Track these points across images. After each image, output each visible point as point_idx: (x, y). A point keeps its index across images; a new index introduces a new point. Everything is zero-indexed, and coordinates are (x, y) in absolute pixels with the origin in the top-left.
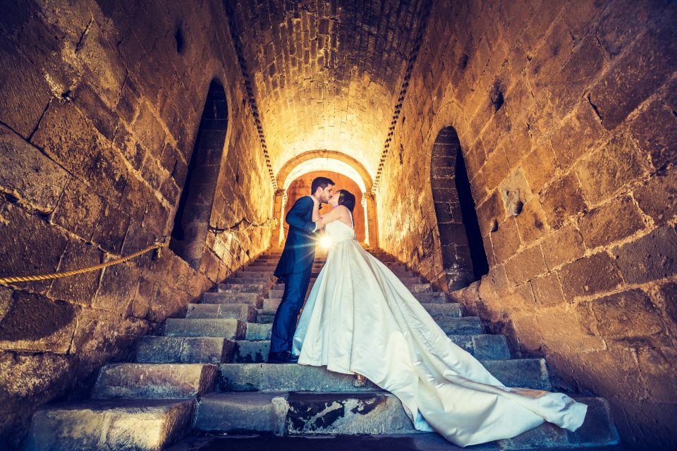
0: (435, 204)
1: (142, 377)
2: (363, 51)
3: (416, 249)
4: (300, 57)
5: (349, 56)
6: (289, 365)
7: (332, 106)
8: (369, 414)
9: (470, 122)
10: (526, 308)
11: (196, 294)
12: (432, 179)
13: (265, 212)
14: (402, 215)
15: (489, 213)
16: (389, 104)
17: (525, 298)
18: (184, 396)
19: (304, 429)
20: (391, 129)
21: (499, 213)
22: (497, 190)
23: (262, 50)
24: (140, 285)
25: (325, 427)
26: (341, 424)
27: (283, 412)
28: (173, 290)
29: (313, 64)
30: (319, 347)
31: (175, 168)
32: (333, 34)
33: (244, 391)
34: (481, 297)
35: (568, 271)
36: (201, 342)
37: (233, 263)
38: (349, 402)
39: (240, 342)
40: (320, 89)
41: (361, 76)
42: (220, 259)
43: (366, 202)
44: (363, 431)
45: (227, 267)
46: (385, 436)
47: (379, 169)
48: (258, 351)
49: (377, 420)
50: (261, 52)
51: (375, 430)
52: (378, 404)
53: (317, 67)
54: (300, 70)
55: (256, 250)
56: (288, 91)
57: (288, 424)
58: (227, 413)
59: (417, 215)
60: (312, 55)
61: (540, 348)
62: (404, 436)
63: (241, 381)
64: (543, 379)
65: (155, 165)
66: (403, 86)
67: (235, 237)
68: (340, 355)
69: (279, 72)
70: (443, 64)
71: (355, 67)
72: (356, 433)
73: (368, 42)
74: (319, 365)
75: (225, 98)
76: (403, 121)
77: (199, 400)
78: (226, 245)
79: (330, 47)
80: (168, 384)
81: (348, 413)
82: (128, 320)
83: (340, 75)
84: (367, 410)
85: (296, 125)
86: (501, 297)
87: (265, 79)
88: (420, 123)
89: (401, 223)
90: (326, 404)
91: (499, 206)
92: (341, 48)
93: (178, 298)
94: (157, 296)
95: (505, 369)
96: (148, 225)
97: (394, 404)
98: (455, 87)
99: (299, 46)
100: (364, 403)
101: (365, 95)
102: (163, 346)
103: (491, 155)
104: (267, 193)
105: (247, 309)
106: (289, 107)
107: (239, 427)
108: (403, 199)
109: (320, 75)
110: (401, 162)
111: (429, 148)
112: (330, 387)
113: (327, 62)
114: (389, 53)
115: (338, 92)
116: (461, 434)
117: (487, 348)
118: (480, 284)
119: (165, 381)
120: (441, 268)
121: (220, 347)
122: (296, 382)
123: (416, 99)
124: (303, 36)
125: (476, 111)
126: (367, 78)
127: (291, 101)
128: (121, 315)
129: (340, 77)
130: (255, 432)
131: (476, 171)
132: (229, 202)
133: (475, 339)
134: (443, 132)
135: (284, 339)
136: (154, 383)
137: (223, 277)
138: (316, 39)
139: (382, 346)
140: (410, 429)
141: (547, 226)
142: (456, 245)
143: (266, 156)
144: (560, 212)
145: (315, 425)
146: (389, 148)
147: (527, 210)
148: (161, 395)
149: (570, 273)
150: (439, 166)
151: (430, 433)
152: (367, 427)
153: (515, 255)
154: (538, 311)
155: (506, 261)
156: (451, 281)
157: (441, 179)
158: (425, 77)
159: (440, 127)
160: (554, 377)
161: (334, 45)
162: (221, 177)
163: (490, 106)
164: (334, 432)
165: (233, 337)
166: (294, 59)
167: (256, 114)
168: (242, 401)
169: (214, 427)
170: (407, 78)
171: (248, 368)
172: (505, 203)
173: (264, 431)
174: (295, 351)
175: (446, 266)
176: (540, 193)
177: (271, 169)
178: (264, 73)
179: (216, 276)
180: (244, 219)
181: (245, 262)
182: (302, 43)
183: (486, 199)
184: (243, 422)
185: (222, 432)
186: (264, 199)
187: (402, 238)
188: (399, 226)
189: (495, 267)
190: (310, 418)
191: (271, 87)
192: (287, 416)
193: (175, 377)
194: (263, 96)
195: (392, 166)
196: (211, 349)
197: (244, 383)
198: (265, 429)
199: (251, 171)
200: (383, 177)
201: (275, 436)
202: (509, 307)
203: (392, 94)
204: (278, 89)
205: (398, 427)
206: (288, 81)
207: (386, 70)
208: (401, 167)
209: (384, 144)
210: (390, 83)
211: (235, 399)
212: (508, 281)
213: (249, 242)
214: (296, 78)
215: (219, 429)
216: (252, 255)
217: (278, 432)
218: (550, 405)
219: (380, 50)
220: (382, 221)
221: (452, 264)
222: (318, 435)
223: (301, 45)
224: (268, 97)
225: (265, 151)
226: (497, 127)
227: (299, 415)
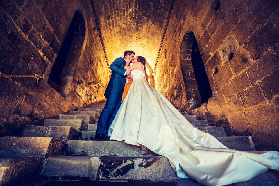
0: (182, 71)
1: (14, 144)
2: (149, 9)
3: (173, 95)
4: (121, 12)
5: (142, 12)
6: (105, 141)
7: (135, 36)
8: (149, 167)
9: (200, 24)
10: (237, 109)
11: (65, 111)
12: (180, 60)
13: (105, 82)
14: (166, 81)
15: (212, 65)
16: (160, 34)
17: (236, 104)
18: (38, 155)
19: (109, 176)
20: (161, 44)
21: (219, 63)
22: (217, 52)
23: (104, 7)
24: (26, 97)
25: (122, 175)
26: (132, 174)
27: (97, 166)
28: (50, 105)
29: (127, 16)
30: (122, 131)
31: (52, 43)
32: (135, 2)
33: (79, 155)
34: (208, 109)
35: (267, 81)
36: (58, 129)
37: (87, 100)
38: (137, 160)
39: (82, 132)
40: (130, 28)
41: (148, 22)
42: (80, 97)
43: (150, 79)
44: (146, 178)
45: (84, 101)
46: (159, 181)
47: (156, 64)
48: (92, 136)
49: (154, 171)
50: (103, 8)
51: (153, 177)
52: (154, 161)
53: (129, 18)
54: (121, 19)
55: (100, 98)
56: (115, 28)
57: (100, 173)
58: (63, 166)
59: (173, 79)
60: (126, 12)
61: (248, 130)
62: (171, 181)
63: (78, 150)
64: (252, 147)
65: (39, 37)
66: (167, 23)
67: (89, 89)
68: (132, 135)
69: (112, 19)
70: (186, 4)
71: (145, 18)
72: (141, 179)
73: (151, 5)
74: (122, 140)
75: (84, 23)
76: (167, 39)
77: (46, 158)
78: (83, 91)
79: (134, 8)
80: (29, 148)
81: (137, 167)
82: (15, 115)
83: (139, 22)
84: (148, 165)
85: (120, 45)
86: (220, 107)
87: (105, 21)
88: (175, 36)
89: (165, 85)
90: (123, 161)
91: (218, 59)
92: (139, 9)
93: (53, 110)
94: (38, 106)
95: (229, 141)
96: (33, 66)
97: (164, 161)
98: (192, 11)
99: (120, 7)
100: (146, 161)
101: (150, 31)
102: (37, 130)
103: (212, 36)
104: (106, 73)
105: (89, 117)
106: (116, 36)
107: (69, 174)
108: (166, 74)
109: (130, 22)
110: (166, 58)
111: (179, 46)
112: (128, 154)
113: (133, 16)
114: (160, 9)
115: (138, 30)
116: (210, 179)
117: (214, 134)
118: (207, 103)
119: (28, 146)
120: (186, 100)
121: (68, 131)
122: (109, 151)
123: (173, 26)
124: (122, 2)
125: (204, 17)
126: (150, 22)
127: (117, 33)
128: (10, 111)
129: (139, 23)
130: (79, 177)
131: (204, 46)
132: (86, 71)
133: (207, 128)
134: (186, 36)
135: (104, 128)
136: (21, 148)
137: (81, 105)
138: (128, 4)
139: (157, 130)
140: (174, 177)
141: (251, 60)
142: (192, 90)
143: (106, 57)
144: (260, 49)
145: (116, 174)
146: (160, 53)
147: (237, 55)
148: (24, 155)
149: (269, 82)
150: (184, 54)
151: (187, 179)
152: (148, 175)
153: (229, 82)
154: (246, 109)
155: (223, 87)
156: (191, 106)
157: (185, 60)
158: (177, 14)
159: (184, 34)
160: (258, 146)
161: (136, 7)
162: (81, 58)
163: (212, 11)
164: (128, 178)
165: (79, 129)
166: (118, 13)
167: (101, 36)
168: (73, 159)
169: (54, 175)
170: (169, 18)
171: (82, 143)
172: (222, 57)
173: (84, 177)
174: (109, 134)
175: (188, 99)
176: (245, 43)
177: (108, 63)
178: (105, 18)
179: (78, 105)
180: (94, 82)
181: (94, 102)
182: (122, 5)
183: (210, 58)
184: (72, 172)
185: (58, 177)
186: (104, 76)
187: (166, 91)
188: (165, 87)
189: (217, 92)
190: (113, 170)
191: (108, 25)
192: (99, 168)
193: (34, 144)
194: (104, 30)
195: (162, 61)
196: (63, 132)
197: (79, 151)
198: (85, 176)
199: (98, 61)
200: (157, 67)
201: (91, 180)
202: (225, 111)
203: (162, 29)
204: (111, 27)
205: (167, 175)
206: (116, 24)
207: (159, 18)
208: (165, 60)
209: (158, 52)
210: (160, 23)
211: (70, 158)
212: (225, 97)
213: (97, 93)
214: (119, 23)
215: (57, 176)
216: (98, 100)
217: (92, 178)
218: (272, 158)
219: (156, 9)
220: (157, 87)
221: (191, 98)
222: (117, 180)
223: (121, 6)
224: (107, 30)
225: (105, 55)
226: (216, 19)
227: (107, 167)
